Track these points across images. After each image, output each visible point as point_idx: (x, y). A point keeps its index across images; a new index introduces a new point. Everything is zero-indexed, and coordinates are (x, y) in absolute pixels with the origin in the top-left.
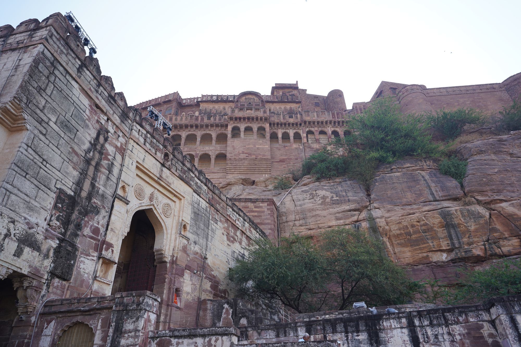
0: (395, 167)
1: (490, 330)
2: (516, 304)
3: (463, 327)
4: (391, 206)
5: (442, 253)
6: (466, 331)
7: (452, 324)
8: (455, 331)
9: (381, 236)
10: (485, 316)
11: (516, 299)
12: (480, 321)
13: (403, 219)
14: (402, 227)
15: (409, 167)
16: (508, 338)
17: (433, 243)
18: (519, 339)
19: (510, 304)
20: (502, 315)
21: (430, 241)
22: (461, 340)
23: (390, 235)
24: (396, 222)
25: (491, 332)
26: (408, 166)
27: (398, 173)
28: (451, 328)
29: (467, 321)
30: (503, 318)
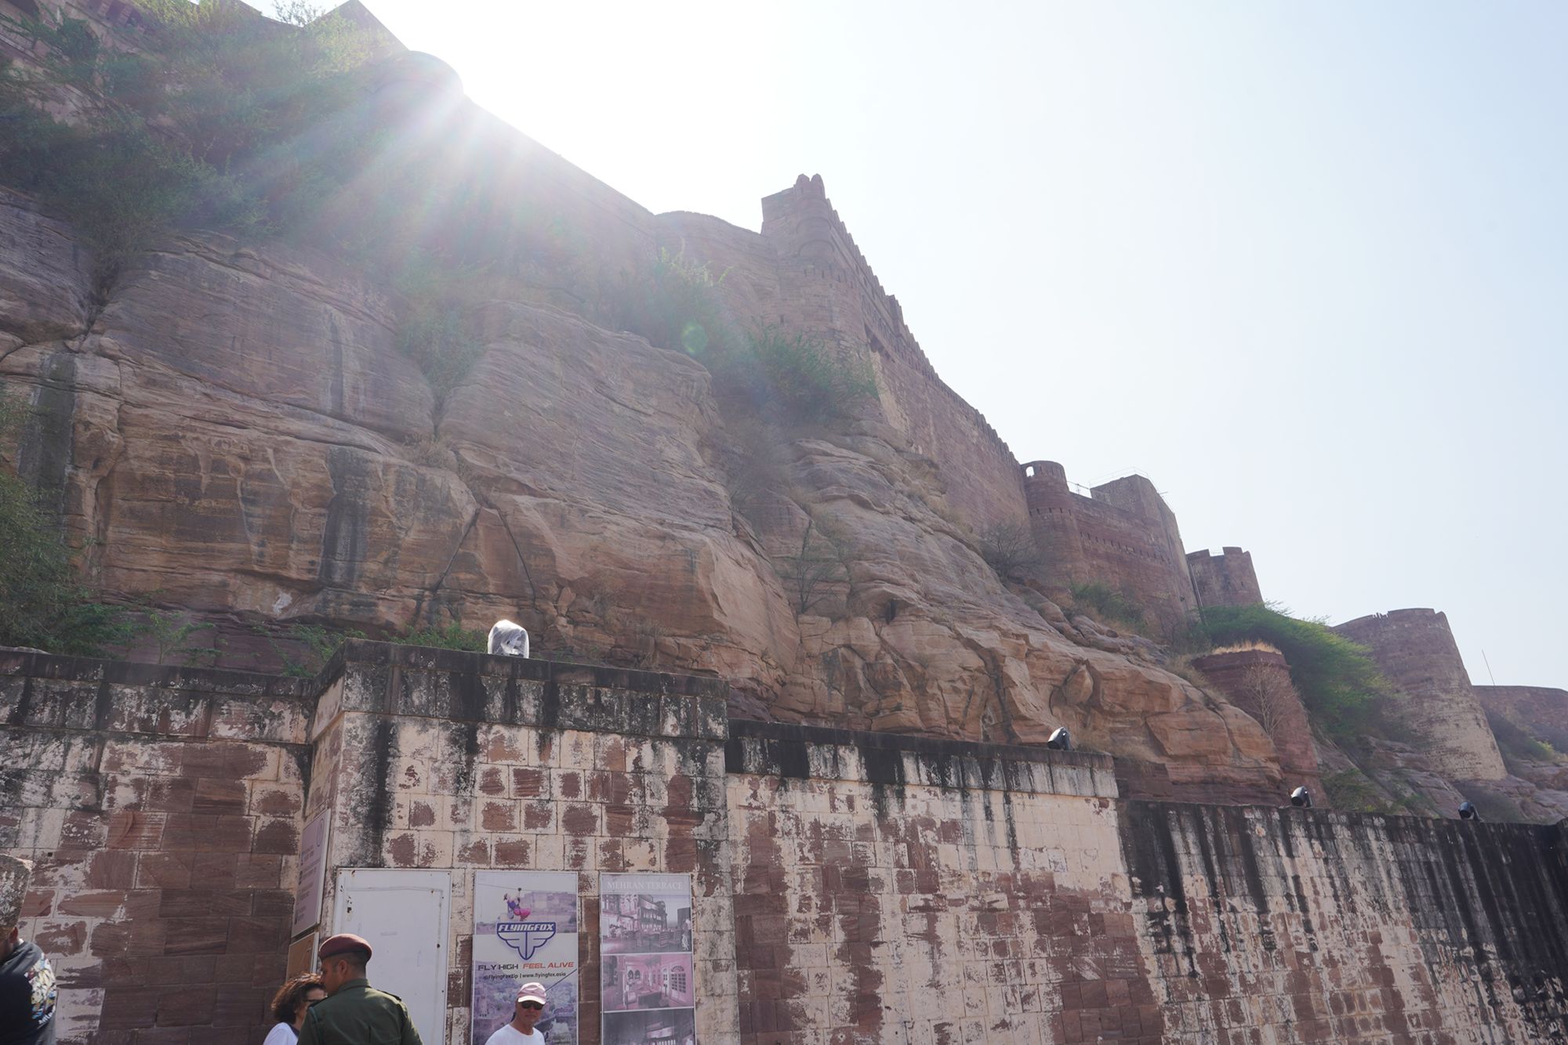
0: (253, 253)
1: (283, 779)
2: (424, 682)
3: (169, 754)
4: (170, 372)
5: (278, 589)
6: (178, 773)
7: (122, 738)
8: (125, 767)
9: (72, 462)
10: (290, 727)
11: (431, 664)
12: (256, 741)
13: (193, 430)
14: (175, 456)
15: (303, 279)
16: (331, 805)
17: (262, 544)
18: (370, 811)
19: (403, 678)
20: (353, 715)
21: (254, 538)
22: (133, 807)
23: (112, 472)
24: (159, 429)
25: (282, 789)
26: (302, 273)
27: (253, 278)
28: (113, 751)
29: (202, 733)
30: (351, 726)
